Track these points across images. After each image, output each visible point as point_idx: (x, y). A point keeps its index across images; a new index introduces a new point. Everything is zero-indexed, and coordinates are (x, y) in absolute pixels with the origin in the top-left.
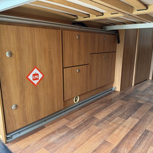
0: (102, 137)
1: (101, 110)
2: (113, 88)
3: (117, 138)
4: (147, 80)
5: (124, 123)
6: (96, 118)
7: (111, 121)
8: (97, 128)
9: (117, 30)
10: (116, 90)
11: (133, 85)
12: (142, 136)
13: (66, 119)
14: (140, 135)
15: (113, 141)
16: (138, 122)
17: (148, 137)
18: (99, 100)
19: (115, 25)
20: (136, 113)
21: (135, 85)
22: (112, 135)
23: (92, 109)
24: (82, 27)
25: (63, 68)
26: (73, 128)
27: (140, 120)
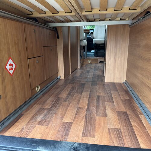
0: (74, 106)
1: (61, 92)
2: (58, 77)
3: (85, 104)
4: (77, 69)
5: (82, 95)
6: (61, 98)
7: (73, 97)
8: (67, 103)
9: (56, 27)
10: (61, 78)
11: (70, 74)
12: (97, 99)
13: (38, 104)
14: (96, 99)
15: (83, 106)
16: (90, 93)
17: (101, 99)
18: (53, 87)
19: (54, 22)
20: (85, 89)
21: (71, 73)
22: (80, 103)
23: (53, 94)
24: (35, 22)
25: (28, 59)
26: (49, 108)
27: (90, 92)
